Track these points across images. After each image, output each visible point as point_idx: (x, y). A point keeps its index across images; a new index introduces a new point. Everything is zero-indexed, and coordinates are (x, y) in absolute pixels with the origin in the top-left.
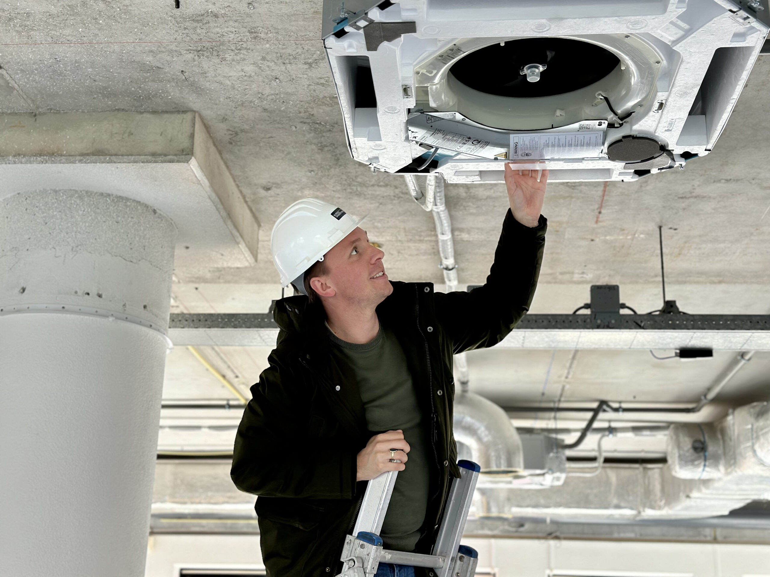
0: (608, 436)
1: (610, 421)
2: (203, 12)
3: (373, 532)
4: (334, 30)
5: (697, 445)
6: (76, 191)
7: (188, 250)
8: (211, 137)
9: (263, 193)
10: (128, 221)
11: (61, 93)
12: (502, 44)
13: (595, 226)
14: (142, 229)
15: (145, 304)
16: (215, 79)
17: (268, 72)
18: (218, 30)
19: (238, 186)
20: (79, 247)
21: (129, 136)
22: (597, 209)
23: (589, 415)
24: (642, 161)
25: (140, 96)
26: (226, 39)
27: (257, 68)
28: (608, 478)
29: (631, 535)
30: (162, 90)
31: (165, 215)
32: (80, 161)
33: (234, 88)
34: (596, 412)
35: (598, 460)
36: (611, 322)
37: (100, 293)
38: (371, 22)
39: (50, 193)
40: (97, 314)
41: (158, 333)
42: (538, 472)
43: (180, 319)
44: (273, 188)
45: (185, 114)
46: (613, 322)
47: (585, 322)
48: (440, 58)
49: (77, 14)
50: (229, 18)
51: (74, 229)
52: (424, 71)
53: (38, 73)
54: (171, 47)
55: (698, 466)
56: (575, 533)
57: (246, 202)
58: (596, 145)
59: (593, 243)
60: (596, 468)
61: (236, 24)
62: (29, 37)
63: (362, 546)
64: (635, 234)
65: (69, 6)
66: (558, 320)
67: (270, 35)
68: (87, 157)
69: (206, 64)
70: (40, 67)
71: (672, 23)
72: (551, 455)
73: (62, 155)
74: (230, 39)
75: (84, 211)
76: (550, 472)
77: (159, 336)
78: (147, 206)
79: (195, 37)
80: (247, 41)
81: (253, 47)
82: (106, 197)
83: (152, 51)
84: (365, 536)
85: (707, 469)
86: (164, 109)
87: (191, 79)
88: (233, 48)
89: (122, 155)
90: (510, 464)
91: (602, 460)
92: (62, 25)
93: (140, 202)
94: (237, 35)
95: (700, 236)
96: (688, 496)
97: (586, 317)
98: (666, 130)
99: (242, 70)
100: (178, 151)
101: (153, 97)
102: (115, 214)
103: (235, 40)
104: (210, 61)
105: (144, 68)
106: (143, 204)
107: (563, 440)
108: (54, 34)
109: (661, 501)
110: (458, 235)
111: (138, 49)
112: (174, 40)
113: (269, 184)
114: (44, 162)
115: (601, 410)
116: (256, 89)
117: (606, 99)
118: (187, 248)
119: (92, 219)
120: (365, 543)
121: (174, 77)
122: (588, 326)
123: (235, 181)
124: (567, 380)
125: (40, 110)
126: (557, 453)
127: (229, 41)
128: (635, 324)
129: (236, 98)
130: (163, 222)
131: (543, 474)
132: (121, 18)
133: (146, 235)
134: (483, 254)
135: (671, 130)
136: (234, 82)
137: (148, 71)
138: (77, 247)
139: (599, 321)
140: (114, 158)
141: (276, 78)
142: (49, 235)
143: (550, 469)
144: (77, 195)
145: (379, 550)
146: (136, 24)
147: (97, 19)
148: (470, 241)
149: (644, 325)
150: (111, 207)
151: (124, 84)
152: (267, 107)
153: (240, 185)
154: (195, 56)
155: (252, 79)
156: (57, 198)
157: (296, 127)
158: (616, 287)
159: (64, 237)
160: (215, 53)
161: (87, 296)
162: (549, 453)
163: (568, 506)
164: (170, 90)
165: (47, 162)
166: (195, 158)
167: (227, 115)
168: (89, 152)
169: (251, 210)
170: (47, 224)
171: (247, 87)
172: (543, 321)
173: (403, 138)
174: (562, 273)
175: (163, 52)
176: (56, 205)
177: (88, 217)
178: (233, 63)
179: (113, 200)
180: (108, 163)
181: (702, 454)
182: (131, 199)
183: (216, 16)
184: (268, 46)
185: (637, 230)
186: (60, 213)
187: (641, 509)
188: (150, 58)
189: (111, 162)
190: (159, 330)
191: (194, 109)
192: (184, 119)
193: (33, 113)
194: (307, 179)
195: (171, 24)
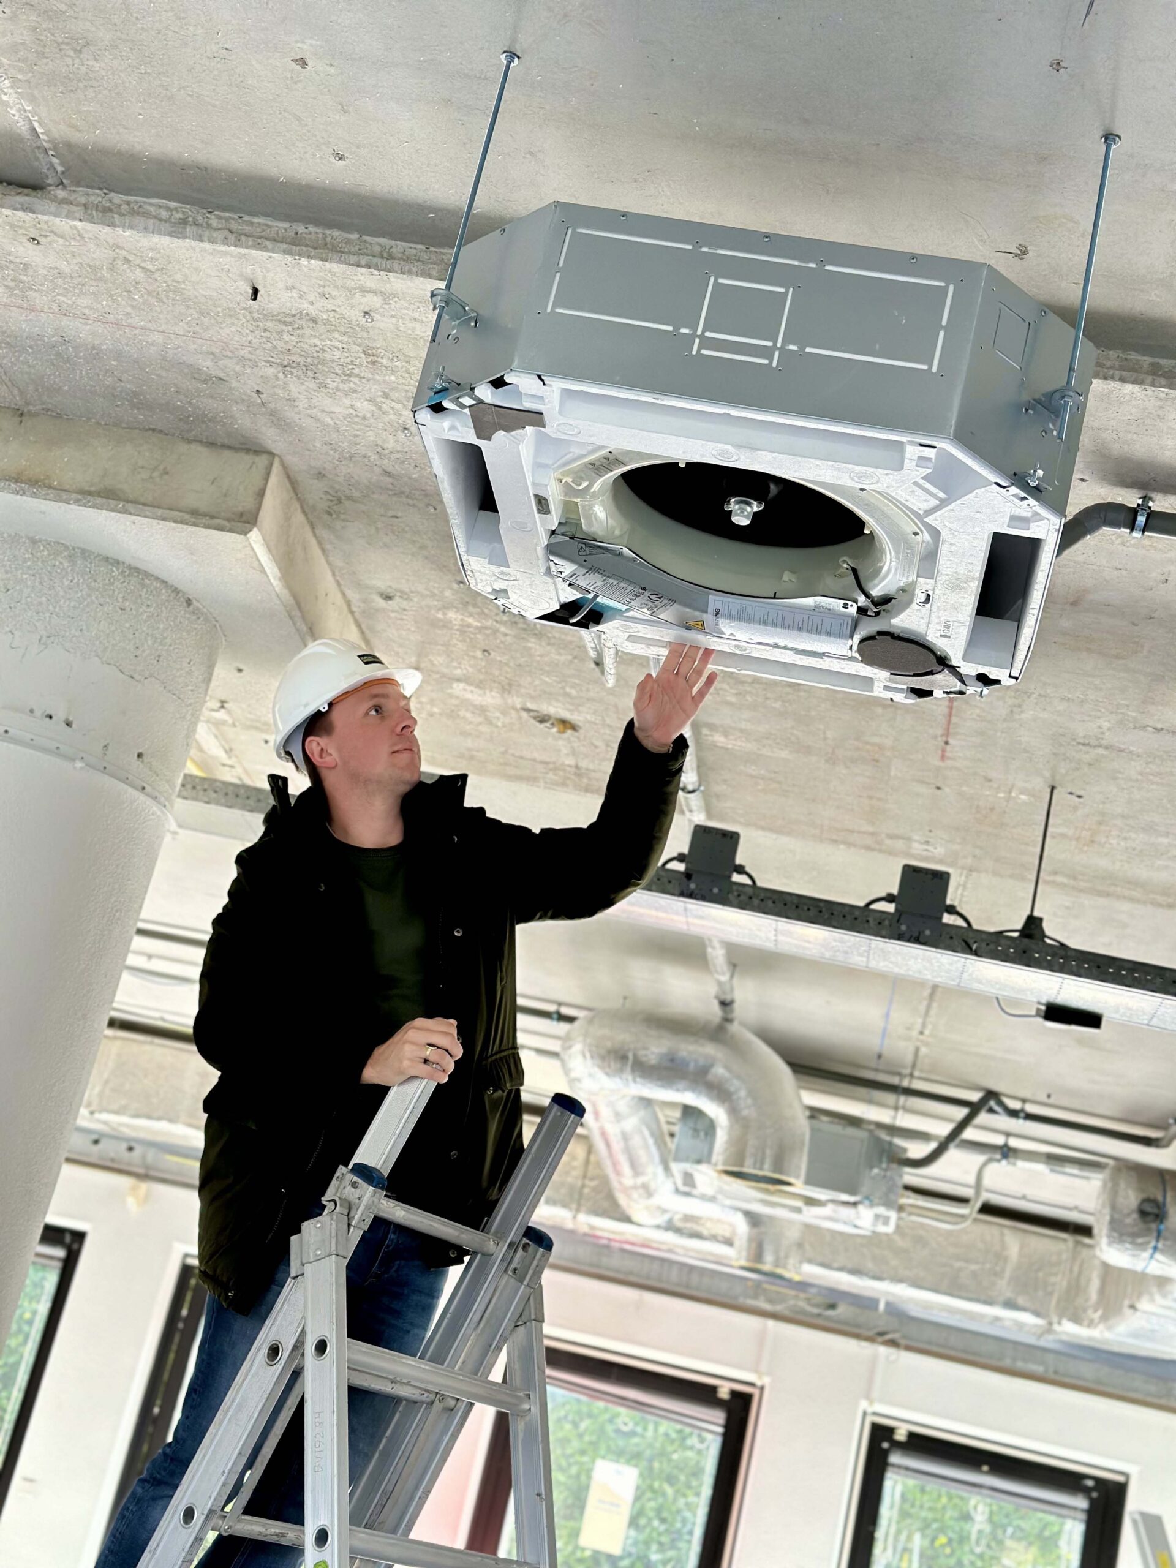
0: (999, 1161)
1: (1008, 1134)
2: (294, 312)
3: (378, 1167)
4: (429, 402)
5: (1148, 1208)
6: (67, 547)
7: (241, 674)
8: (298, 499)
9: (381, 603)
10: (141, 610)
11: (66, 388)
12: (682, 465)
13: (941, 764)
14: (161, 626)
15: (140, 751)
16: (309, 412)
17: (392, 417)
18: (317, 341)
19: (338, 584)
20: (52, 638)
21: (161, 476)
22: (942, 736)
23: (961, 1113)
24: (915, 675)
25: (189, 416)
26: (327, 356)
27: (374, 408)
28: (1004, 1246)
29: (1039, 1369)
30: (224, 412)
31: (205, 610)
32: (77, 502)
33: (338, 431)
34: (974, 1109)
35: (972, 1203)
36: (923, 932)
37: (71, 719)
38: (480, 402)
39: (25, 543)
40: (57, 752)
41: (153, 801)
42: (845, 1197)
43: (206, 786)
44: (397, 598)
45: (257, 455)
46: (928, 932)
47: (880, 923)
48: (591, 466)
49: (102, 279)
50: (333, 327)
51: (51, 607)
52: (570, 480)
53: (33, 353)
54: (242, 353)
55: (1142, 1247)
56: (930, 1343)
57: (352, 613)
58: (840, 636)
59: (939, 792)
60: (962, 1216)
61: (345, 339)
62: (24, 298)
63: (354, 1185)
64: (1010, 792)
65: (90, 266)
66: (835, 913)
67: (397, 364)
68: (89, 498)
69: (294, 388)
70: (37, 345)
71: (916, 484)
72: (876, 1171)
73: (50, 487)
74: (335, 358)
75: (72, 581)
76: (867, 1202)
77: (154, 808)
78: (176, 591)
79: (280, 345)
80: (361, 365)
81: (370, 376)
82: (112, 564)
83: (212, 353)
84: (365, 1172)
85: (1158, 1256)
86: (226, 441)
87: (272, 405)
88: (340, 372)
89: (144, 505)
90: (778, 1166)
91: (978, 1205)
92: (77, 291)
93: (166, 582)
94: (346, 355)
95: (1123, 817)
96: (1132, 1307)
97: (884, 916)
98: (941, 636)
99: (352, 406)
100: (233, 514)
101: (210, 420)
102: (121, 595)
103: (342, 360)
104: (302, 384)
105: (196, 374)
106: (172, 586)
107: (905, 1150)
108: (63, 302)
109: (1096, 1311)
110: (706, 735)
111: (192, 347)
112: (247, 344)
113: (389, 590)
114: (21, 492)
115: (986, 1107)
116: (372, 438)
117: (854, 571)
118: (240, 670)
119: (82, 596)
120: (360, 1181)
121: (244, 397)
122: (884, 933)
123: (334, 574)
124: (921, 1037)
125: (31, 408)
126: (886, 1170)
127: (333, 361)
128: (963, 944)
129: (340, 446)
130: (199, 621)
131: (855, 1204)
132: (167, 297)
133: (165, 638)
134: (752, 776)
135: (949, 637)
136: (338, 422)
137: (205, 381)
138: (49, 637)
139: (903, 928)
140: (130, 507)
141: (405, 429)
142: (9, 610)
143: (867, 1198)
144: (66, 554)
145: (377, 1195)
146: (191, 311)
147: (131, 292)
148: (727, 749)
149: (977, 948)
150: (116, 583)
151: (164, 394)
152: (390, 469)
153: (342, 582)
154: (279, 372)
155: (366, 422)
156: (34, 552)
157: (435, 509)
158: (946, 876)
159: (31, 617)
160: (310, 373)
161: (48, 719)
162: (871, 1167)
163: (917, 1284)
164: (238, 416)
165: (24, 493)
166: (259, 530)
167: (325, 469)
168: (93, 489)
169: (359, 626)
170: (9, 592)
171: (358, 433)
172: (809, 909)
173: (543, 570)
174: (891, 837)
175: (231, 358)
176: (29, 563)
177: (77, 592)
178: (338, 393)
179: (123, 572)
180: (120, 512)
181: (1154, 1226)
182: (152, 575)
183: (314, 321)
184: (393, 378)
185: (1013, 786)
186: (33, 578)
187: (1055, 1319)
188: (209, 363)
189: (125, 511)
190: (155, 798)
191: (274, 451)
192: (253, 463)
193: (18, 410)
194: (453, 594)
195: (244, 320)
